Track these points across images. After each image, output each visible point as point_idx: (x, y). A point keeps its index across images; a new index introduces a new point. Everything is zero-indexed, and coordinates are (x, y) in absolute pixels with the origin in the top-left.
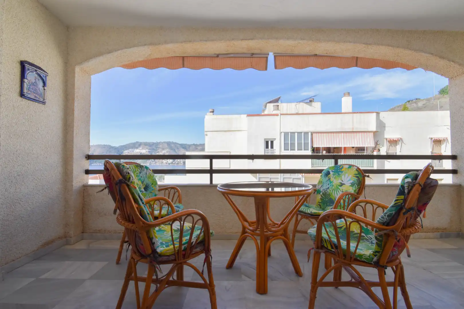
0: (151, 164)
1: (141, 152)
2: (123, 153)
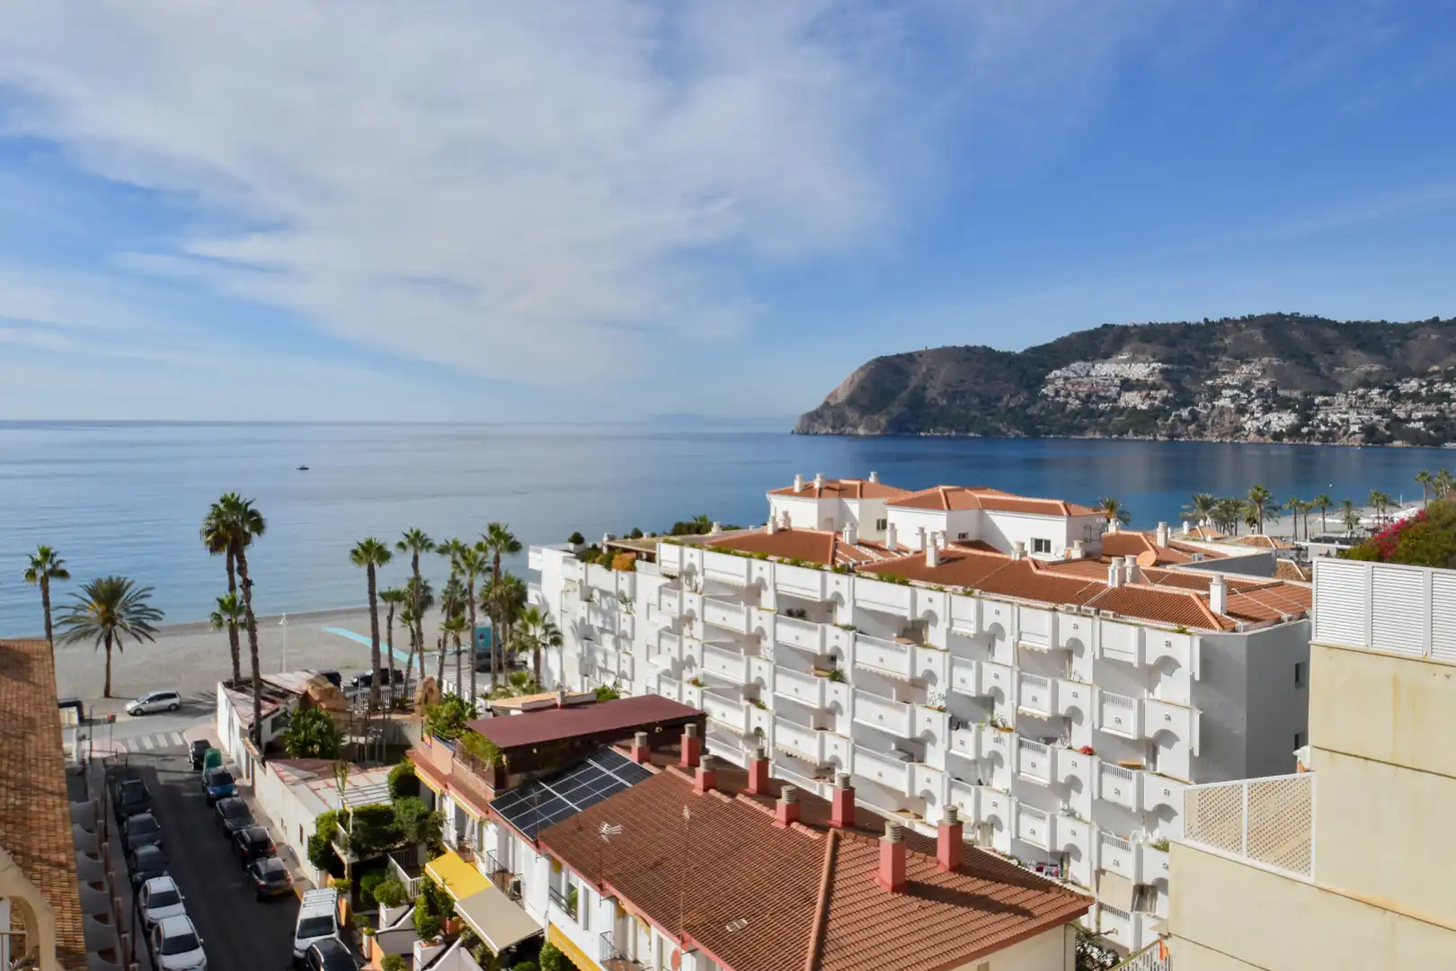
0: (1180, 436)
1: (1126, 376)
2: (1042, 381)
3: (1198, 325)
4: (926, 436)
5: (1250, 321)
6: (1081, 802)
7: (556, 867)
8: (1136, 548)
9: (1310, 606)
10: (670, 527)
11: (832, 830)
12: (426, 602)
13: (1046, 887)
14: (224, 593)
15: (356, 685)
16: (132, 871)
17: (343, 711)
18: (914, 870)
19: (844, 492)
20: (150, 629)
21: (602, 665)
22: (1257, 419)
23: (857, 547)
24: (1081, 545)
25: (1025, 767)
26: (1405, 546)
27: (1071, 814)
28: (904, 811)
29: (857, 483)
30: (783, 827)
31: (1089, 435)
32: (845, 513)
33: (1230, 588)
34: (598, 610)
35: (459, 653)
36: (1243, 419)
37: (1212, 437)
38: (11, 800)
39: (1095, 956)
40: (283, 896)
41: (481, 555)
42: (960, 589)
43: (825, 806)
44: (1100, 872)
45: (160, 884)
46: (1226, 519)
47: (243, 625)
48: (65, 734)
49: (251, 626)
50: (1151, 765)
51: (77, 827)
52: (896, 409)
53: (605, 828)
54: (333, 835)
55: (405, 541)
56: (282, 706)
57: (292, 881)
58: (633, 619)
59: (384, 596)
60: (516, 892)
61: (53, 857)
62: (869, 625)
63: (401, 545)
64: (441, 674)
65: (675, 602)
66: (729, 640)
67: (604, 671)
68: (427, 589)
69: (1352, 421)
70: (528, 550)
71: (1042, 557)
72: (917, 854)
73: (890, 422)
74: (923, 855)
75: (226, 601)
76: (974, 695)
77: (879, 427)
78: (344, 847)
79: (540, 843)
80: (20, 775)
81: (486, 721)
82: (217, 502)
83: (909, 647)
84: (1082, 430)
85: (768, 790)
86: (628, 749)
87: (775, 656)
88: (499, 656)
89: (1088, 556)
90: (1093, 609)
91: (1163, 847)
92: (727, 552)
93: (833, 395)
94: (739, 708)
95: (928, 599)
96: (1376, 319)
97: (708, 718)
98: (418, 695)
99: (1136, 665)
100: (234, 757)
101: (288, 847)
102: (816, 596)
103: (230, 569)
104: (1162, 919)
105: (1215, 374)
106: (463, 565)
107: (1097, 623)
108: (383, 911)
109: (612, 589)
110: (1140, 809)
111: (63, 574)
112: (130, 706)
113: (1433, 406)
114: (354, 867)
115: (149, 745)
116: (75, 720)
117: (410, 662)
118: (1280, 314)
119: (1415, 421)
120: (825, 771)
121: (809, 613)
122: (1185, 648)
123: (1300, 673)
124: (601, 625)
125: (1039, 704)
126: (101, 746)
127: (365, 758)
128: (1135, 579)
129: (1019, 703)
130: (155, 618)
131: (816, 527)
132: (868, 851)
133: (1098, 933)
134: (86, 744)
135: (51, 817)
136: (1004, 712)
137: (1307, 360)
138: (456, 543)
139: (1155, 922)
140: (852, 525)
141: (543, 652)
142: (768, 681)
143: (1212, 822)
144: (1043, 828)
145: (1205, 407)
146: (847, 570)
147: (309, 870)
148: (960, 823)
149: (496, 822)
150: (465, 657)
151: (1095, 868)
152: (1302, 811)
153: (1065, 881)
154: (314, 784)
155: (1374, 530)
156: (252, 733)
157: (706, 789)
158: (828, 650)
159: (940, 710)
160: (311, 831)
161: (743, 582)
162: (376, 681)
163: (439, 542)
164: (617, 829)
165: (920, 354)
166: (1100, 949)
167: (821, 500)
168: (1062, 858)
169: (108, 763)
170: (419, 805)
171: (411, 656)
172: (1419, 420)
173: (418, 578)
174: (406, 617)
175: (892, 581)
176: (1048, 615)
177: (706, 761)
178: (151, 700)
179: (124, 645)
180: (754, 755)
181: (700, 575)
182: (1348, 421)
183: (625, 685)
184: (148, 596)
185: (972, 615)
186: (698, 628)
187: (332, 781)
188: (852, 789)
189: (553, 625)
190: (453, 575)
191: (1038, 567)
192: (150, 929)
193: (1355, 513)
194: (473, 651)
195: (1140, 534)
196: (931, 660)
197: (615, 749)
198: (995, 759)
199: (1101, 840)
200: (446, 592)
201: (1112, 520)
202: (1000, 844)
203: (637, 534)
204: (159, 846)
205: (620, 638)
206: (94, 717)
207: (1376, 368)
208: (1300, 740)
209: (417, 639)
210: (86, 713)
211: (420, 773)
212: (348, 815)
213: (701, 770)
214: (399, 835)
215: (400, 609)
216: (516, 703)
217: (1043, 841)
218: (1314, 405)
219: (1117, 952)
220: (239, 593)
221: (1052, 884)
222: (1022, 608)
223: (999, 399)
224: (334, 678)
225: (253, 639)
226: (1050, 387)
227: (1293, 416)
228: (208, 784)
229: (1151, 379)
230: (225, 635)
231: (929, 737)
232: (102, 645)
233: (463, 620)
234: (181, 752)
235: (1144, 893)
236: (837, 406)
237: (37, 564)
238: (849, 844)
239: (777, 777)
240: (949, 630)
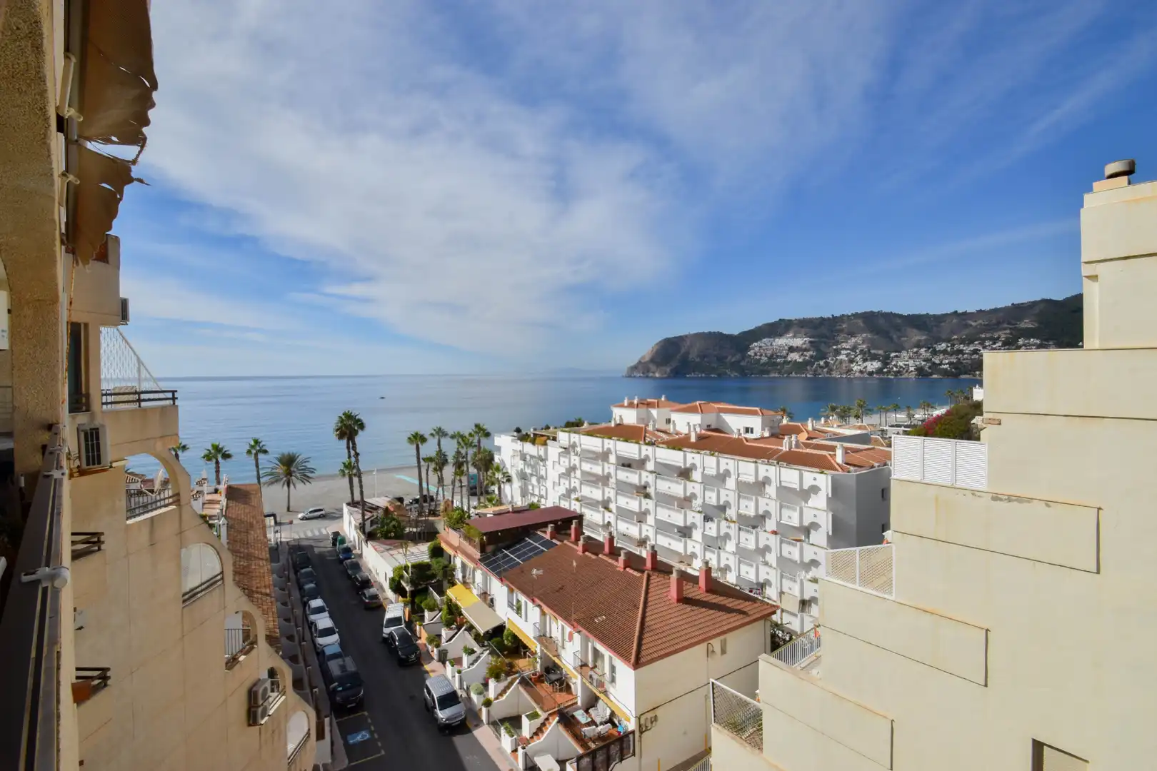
0: (819, 374)
1: (791, 345)
2: (748, 348)
3: (829, 318)
4: (690, 377)
5: (856, 315)
6: (771, 558)
7: (511, 591)
8: (797, 431)
9: (891, 460)
10: (563, 425)
11: (646, 572)
12: (445, 462)
13: (754, 600)
14: (346, 460)
15: (411, 503)
16: (302, 597)
17: (405, 516)
18: (688, 591)
19: (649, 405)
20: (308, 477)
21: (531, 492)
22: (860, 365)
23: (656, 432)
24: (769, 430)
25: (742, 540)
26: (939, 428)
27: (766, 564)
28: (681, 562)
29: (656, 401)
30: (622, 570)
31: (772, 375)
32: (650, 416)
33: (846, 451)
34: (529, 465)
35: (461, 487)
36: (852, 365)
37: (835, 374)
38: (242, 563)
39: (780, 635)
40: (377, 607)
41: (471, 439)
42: (708, 452)
43: (643, 560)
44: (782, 593)
45: (317, 603)
46: (843, 416)
47: (355, 475)
48: (268, 530)
49: (359, 475)
50: (807, 540)
51: (275, 576)
52: (674, 364)
53: (535, 571)
54: (402, 577)
55: (434, 433)
56: (375, 514)
57: (382, 600)
58: (546, 469)
59: (424, 459)
60: (491, 604)
61: (263, 591)
62: (663, 470)
63: (432, 434)
64: (453, 497)
65: (567, 461)
66: (594, 479)
67: (533, 494)
68: (445, 456)
69: (910, 365)
70: (494, 436)
71: (749, 436)
72: (689, 584)
73: (671, 371)
74: (692, 584)
75: (347, 464)
76: (716, 504)
77: (665, 373)
78: (407, 582)
79: (503, 579)
80: (246, 551)
81: (475, 519)
82: (341, 415)
83: (683, 481)
84: (768, 372)
85: (614, 552)
86: (545, 532)
87: (617, 487)
88: (481, 488)
89: (772, 435)
90: (775, 462)
91: (815, 581)
92: (592, 436)
93: (643, 357)
94: (599, 512)
95: (693, 458)
96: (924, 312)
97: (584, 517)
98: (442, 508)
99: (798, 490)
100: (352, 539)
101: (380, 583)
102: (636, 457)
103: (348, 448)
104: (814, 617)
105: (837, 343)
106: (462, 444)
107: (778, 469)
108: (426, 614)
109: (536, 455)
110: (802, 561)
111: (265, 452)
112: (300, 516)
113: (954, 356)
114: (412, 592)
115: (310, 534)
116: (273, 523)
117: (438, 491)
118: (872, 312)
119: (944, 365)
120: (642, 543)
121: (632, 465)
122: (823, 481)
123: (885, 494)
124: (531, 472)
125: (748, 508)
126: (286, 536)
127: (417, 539)
128: (797, 446)
129: (739, 509)
130: (313, 472)
131: (635, 422)
132: (663, 582)
133: (782, 624)
134: (278, 535)
135: (262, 571)
136: (731, 513)
137: (885, 334)
138: (459, 433)
139: (811, 619)
140: (653, 421)
141: (502, 486)
142: (613, 499)
143: (838, 568)
144: (752, 571)
145: (832, 360)
146: (651, 444)
147: (390, 594)
148: (710, 568)
149: (481, 569)
150: (464, 489)
151: (779, 591)
152: (888, 564)
153: (764, 597)
154: (391, 552)
155: (922, 421)
156: (360, 528)
157: (583, 552)
158: (643, 483)
159: (699, 512)
160: (391, 575)
161: (600, 450)
162: (421, 500)
163: (451, 433)
164: (540, 572)
165: (686, 336)
166: (783, 632)
167: (639, 409)
168: (762, 586)
169: (291, 544)
170: (443, 561)
171: (438, 488)
172: (947, 364)
173: (440, 451)
174: (435, 470)
175: (674, 449)
176: (753, 465)
177: (584, 538)
178: (311, 512)
179: (298, 486)
180: (607, 535)
181: (579, 447)
182: (908, 365)
183: (543, 501)
184: (308, 462)
185: (714, 465)
186: (578, 473)
187: (401, 550)
188: (656, 552)
189: (507, 473)
190: (458, 449)
191: (747, 441)
192: (312, 625)
193: (912, 412)
194: (468, 485)
195: (800, 424)
196: (694, 488)
197: (539, 533)
198: (727, 536)
199: (782, 577)
200: (454, 457)
201: (785, 417)
202: (731, 579)
203: (548, 428)
204: (315, 584)
205: (541, 479)
206: (282, 522)
207: (923, 338)
208: (885, 527)
209: (441, 480)
210: (278, 519)
211: (444, 546)
212: (409, 567)
213: (581, 542)
214: (434, 576)
215: (433, 466)
216: (490, 511)
217: (752, 577)
218: (890, 357)
219: (791, 633)
220: (353, 459)
221: (757, 599)
222: (740, 462)
223: (726, 357)
224: (401, 500)
225: (360, 481)
226: (752, 351)
227: (879, 363)
228: (339, 553)
229: (804, 346)
230: (347, 479)
231: (694, 526)
232: (286, 487)
233: (463, 470)
234: (326, 538)
235: (804, 604)
236: (645, 363)
237: (252, 447)
238: (656, 579)
239: (619, 545)
240: (703, 473)
